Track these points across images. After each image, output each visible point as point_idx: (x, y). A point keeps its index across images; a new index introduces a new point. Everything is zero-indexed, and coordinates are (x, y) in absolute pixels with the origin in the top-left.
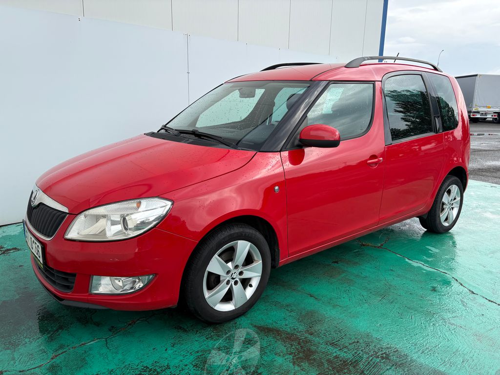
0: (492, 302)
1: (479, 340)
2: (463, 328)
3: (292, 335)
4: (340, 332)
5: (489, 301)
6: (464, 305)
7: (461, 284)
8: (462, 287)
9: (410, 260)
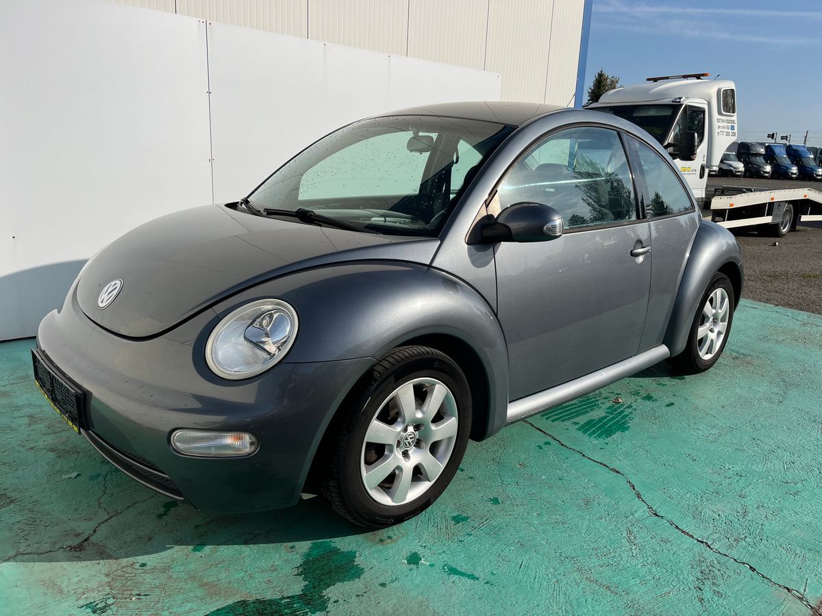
0: (686, 533)
2: (612, 592)
5: (683, 532)
6: (629, 541)
7: (639, 496)
8: (639, 501)
9: (562, 445)
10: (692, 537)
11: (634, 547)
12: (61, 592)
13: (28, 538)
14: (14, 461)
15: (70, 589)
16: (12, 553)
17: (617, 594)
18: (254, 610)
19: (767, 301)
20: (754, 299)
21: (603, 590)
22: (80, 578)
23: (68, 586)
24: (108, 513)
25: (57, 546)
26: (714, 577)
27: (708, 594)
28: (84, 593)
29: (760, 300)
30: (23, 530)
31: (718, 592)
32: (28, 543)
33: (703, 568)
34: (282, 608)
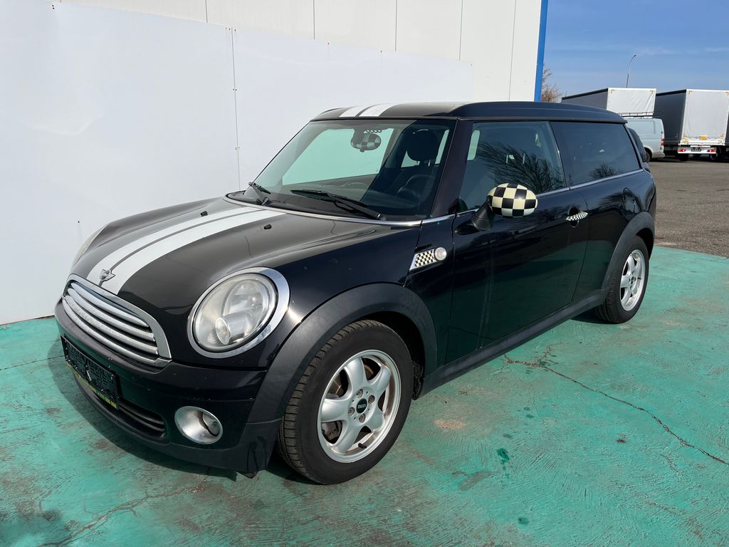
0: (717, 459)
1: (697, 534)
2: (671, 512)
3: (380, 531)
4: (462, 524)
5: (713, 457)
6: (671, 468)
8: (669, 434)
9: (584, 386)
10: (723, 462)
11: (677, 474)
12: (197, 528)
13: (151, 482)
15: (204, 526)
16: (144, 496)
17: (675, 514)
18: (368, 537)
19: (719, 253)
20: (707, 252)
21: (663, 511)
22: (209, 515)
23: (201, 522)
28: (216, 529)
29: (713, 254)
30: (145, 476)
32: (154, 486)
34: (392, 535)
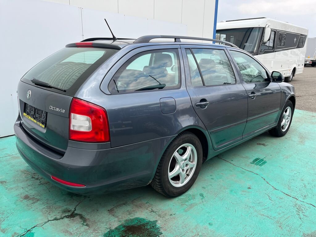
0: (288, 195)
1: (280, 227)
2: (270, 218)
4: (185, 227)
5: (286, 194)
6: (270, 199)
7: (268, 183)
9: (234, 165)
10: (290, 196)
11: (272, 201)
12: (71, 234)
13: (50, 214)
14: (33, 184)
15: (75, 233)
16: (47, 220)
17: (271, 219)
21: (266, 218)
22: (76, 228)
23: (73, 231)
24: (78, 202)
25: (63, 216)
26: (302, 210)
27: (302, 216)
28: (80, 234)
30: (47, 211)
31: (305, 215)
32: (51, 216)
33: (298, 207)
